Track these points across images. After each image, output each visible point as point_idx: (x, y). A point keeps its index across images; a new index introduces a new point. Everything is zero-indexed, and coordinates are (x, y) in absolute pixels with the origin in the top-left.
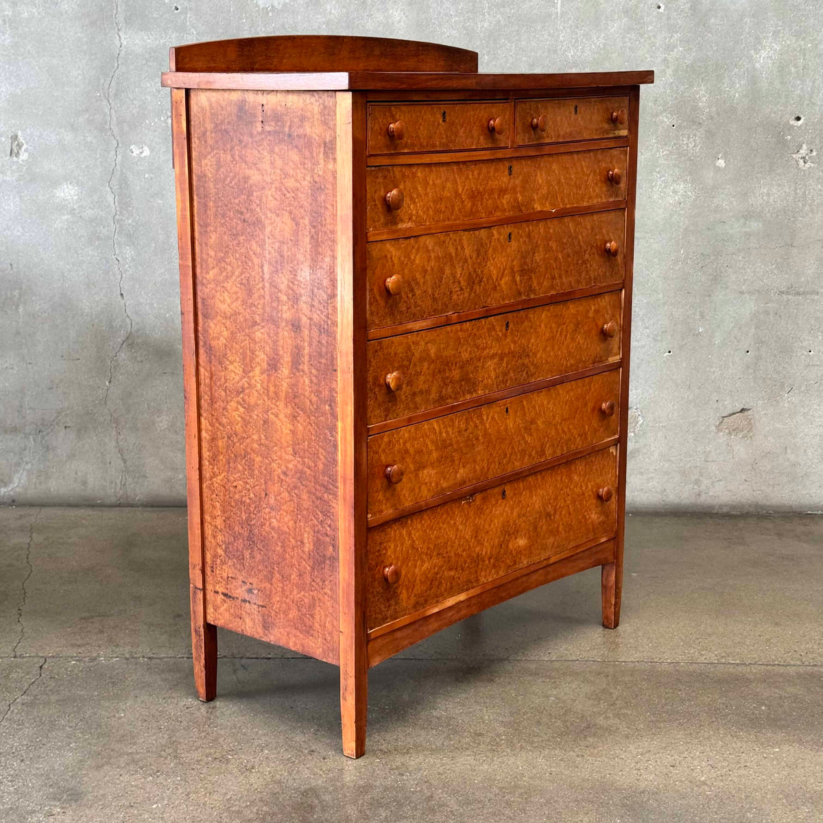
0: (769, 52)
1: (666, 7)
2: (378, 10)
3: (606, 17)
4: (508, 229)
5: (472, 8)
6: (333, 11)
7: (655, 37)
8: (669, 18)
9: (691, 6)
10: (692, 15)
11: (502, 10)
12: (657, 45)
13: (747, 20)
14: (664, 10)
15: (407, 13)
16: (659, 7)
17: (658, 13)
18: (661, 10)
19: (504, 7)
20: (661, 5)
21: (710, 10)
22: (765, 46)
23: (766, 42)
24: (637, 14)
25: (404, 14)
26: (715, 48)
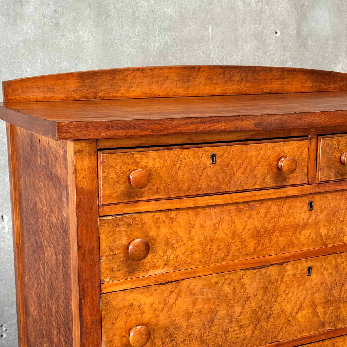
0: (342, 65)
1: (281, 33)
2: (70, 31)
3: (242, 40)
4: (304, 265)
5: (146, 31)
6: (29, 31)
7: (274, 54)
8: (283, 41)
9: (297, 32)
10: (297, 38)
11: (169, 33)
12: (275, 60)
13: (330, 42)
14: (280, 35)
15: (95, 35)
16: (276, 33)
17: (276, 37)
18: (278, 35)
19: (170, 30)
20: (278, 31)
21: (308, 35)
22: (340, 61)
23: (341, 59)
24: (262, 38)
25: (92, 34)
26: (311, 63)
